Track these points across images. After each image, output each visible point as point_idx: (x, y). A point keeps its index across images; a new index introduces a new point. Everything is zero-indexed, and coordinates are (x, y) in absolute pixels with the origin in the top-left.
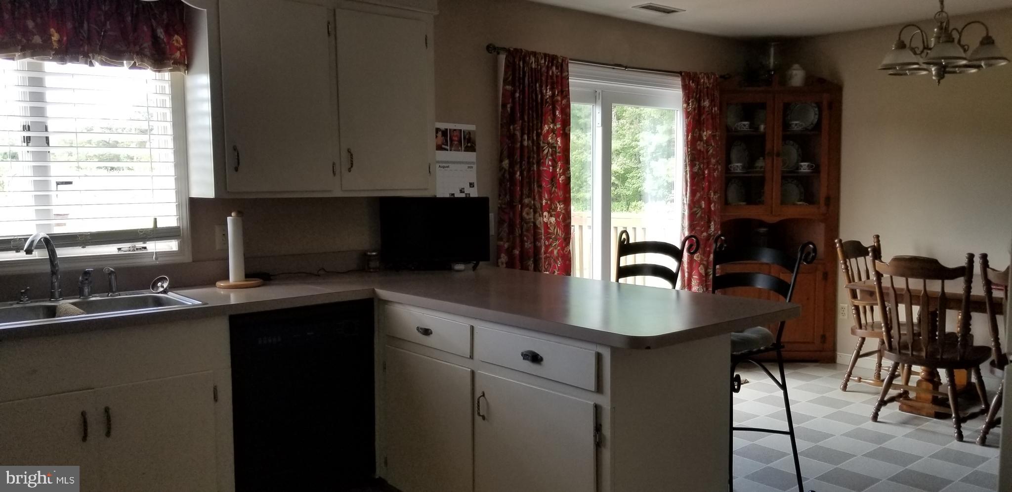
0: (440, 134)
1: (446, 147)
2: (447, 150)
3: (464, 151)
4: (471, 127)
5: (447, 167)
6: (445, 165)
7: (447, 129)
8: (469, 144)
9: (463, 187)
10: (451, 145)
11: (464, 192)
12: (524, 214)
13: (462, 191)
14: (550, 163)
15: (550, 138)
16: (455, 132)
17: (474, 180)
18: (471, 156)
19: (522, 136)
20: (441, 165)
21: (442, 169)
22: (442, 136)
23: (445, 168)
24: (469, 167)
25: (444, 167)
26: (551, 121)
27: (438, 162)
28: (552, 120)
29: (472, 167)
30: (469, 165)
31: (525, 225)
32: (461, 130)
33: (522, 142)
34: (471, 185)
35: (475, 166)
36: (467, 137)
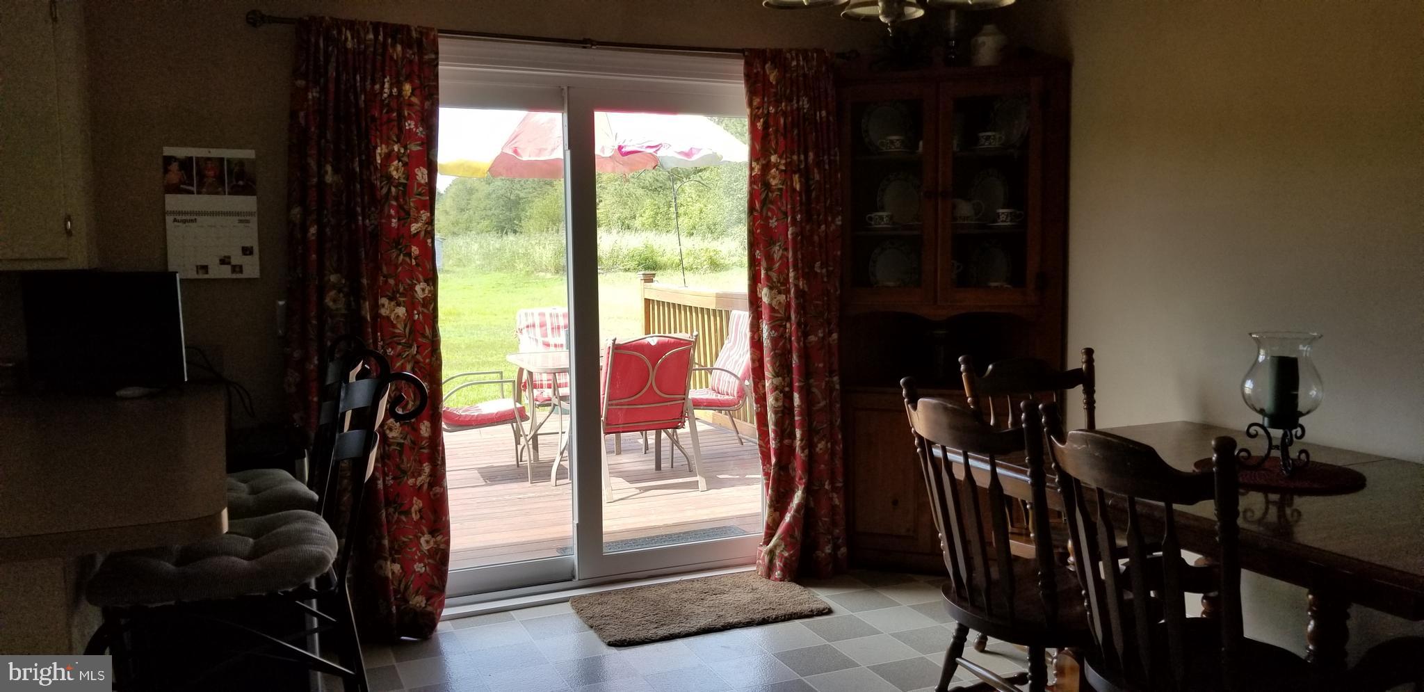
0: (174, 166)
1: (190, 188)
2: (192, 193)
3: (229, 194)
4: (248, 154)
5: (192, 221)
6: (188, 218)
7: (191, 158)
8: (241, 183)
9: (226, 254)
10: (201, 184)
11: (229, 263)
12: (326, 301)
13: (224, 261)
14: (392, 212)
15: (393, 168)
16: (209, 162)
17: (253, 242)
18: (247, 203)
19: (320, 166)
20: (179, 218)
21: (180, 224)
22: (180, 170)
23: (187, 224)
24: (241, 221)
25: (184, 221)
26: (395, 139)
27: (173, 213)
28: (397, 138)
29: (248, 221)
30: (243, 218)
31: (329, 320)
32: (222, 159)
33: (321, 176)
34: (247, 251)
35: (254, 220)
36: (236, 169)
